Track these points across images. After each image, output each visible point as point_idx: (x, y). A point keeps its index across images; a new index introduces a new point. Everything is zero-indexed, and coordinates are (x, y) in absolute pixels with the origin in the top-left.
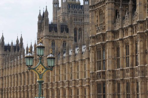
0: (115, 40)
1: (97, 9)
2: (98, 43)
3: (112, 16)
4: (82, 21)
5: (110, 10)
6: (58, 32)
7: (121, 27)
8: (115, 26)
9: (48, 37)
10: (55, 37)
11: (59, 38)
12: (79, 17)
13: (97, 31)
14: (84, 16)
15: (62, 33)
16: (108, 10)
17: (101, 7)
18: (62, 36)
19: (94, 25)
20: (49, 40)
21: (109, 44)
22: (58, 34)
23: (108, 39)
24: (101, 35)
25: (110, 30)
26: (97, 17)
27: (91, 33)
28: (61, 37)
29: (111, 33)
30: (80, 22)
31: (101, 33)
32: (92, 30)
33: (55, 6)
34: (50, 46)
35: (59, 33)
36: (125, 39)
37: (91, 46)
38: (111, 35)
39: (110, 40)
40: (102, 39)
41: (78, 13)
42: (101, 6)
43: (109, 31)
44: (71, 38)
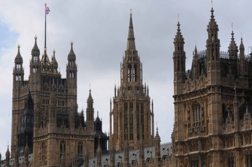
0: (226, 149)
1: (189, 102)
2: (192, 153)
3: (219, 114)
4: (65, 105)
5: (216, 105)
6: (71, 127)
7: (237, 131)
8: (224, 129)
9: (55, 136)
10: (65, 135)
11: (72, 136)
12: (59, 98)
13: (190, 135)
14: (67, 96)
15: (77, 130)
16: (213, 103)
17: (196, 99)
18: (77, 133)
19: (182, 125)
20: (57, 140)
21: (216, 155)
22: (70, 130)
23: (214, 148)
24: (199, 141)
25: (217, 134)
26: (189, 112)
27: (177, 135)
28: (75, 136)
29: (218, 138)
30: (61, 106)
31: (199, 138)
32: (179, 131)
33: (17, 79)
34: (57, 150)
35: (72, 130)
36: (245, 148)
37: (178, 156)
38: (218, 142)
39: (217, 149)
40: (200, 147)
41: (58, 91)
42: (196, 97)
43: (216, 136)
44: (91, 137)
